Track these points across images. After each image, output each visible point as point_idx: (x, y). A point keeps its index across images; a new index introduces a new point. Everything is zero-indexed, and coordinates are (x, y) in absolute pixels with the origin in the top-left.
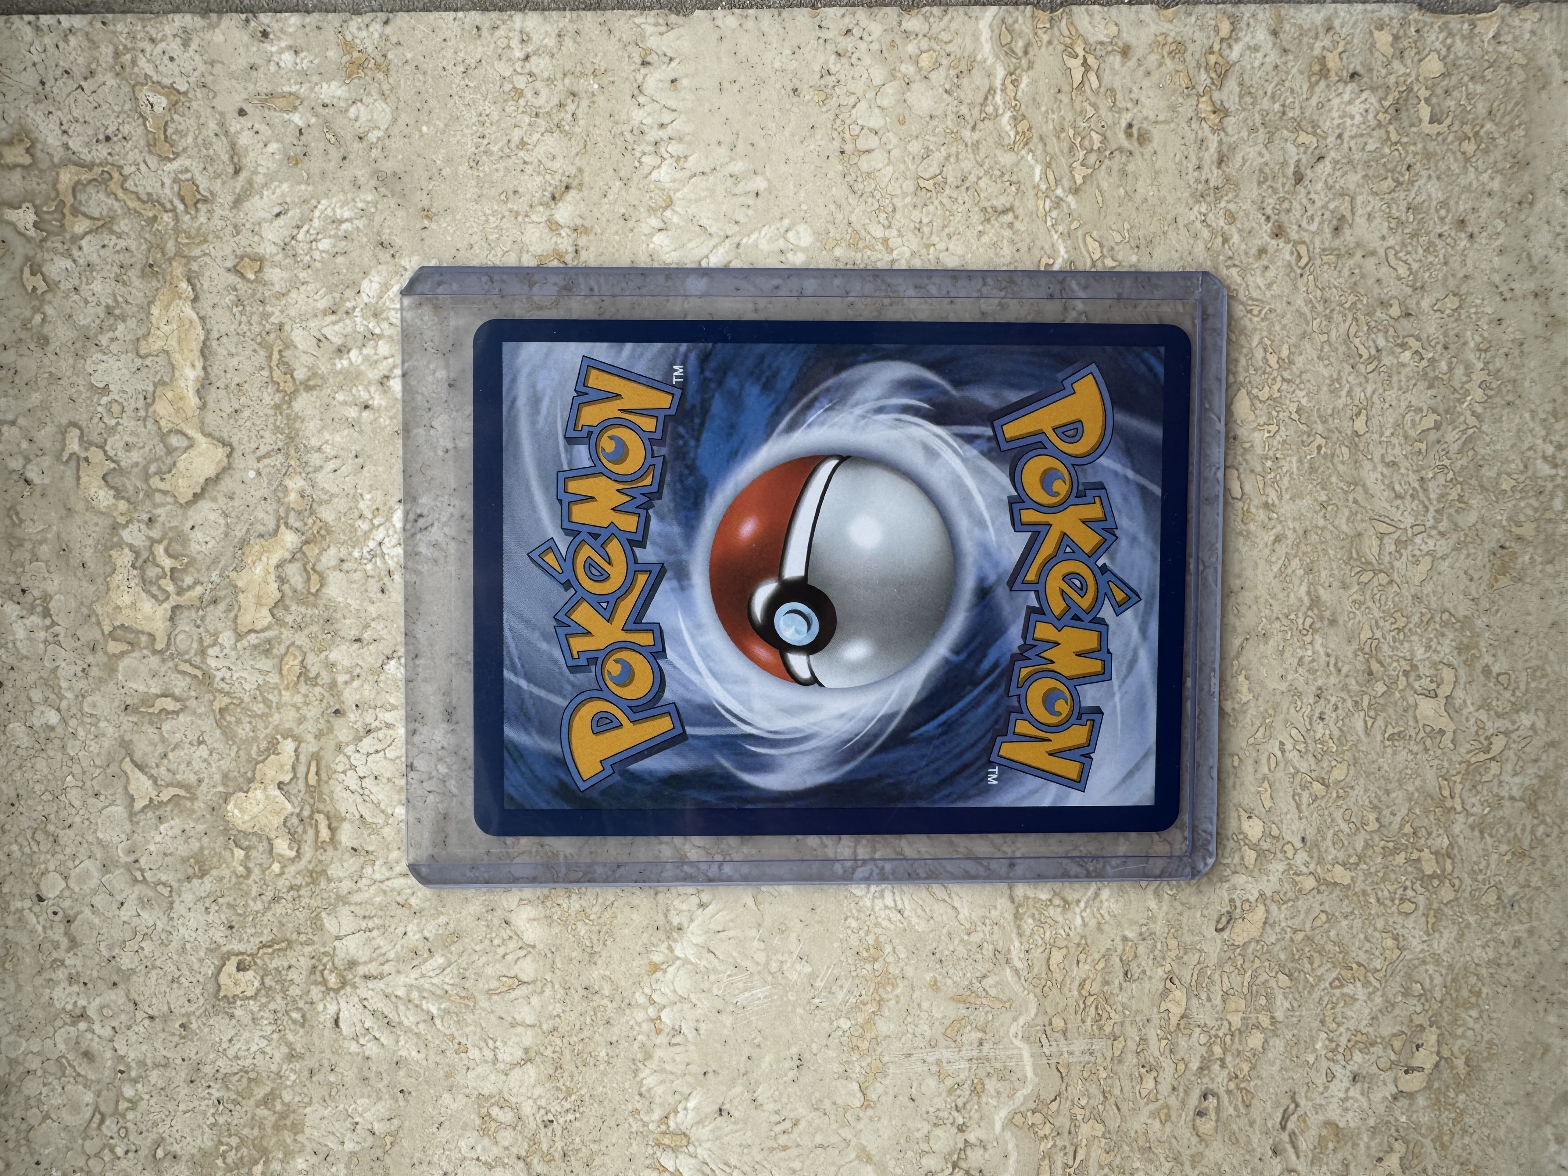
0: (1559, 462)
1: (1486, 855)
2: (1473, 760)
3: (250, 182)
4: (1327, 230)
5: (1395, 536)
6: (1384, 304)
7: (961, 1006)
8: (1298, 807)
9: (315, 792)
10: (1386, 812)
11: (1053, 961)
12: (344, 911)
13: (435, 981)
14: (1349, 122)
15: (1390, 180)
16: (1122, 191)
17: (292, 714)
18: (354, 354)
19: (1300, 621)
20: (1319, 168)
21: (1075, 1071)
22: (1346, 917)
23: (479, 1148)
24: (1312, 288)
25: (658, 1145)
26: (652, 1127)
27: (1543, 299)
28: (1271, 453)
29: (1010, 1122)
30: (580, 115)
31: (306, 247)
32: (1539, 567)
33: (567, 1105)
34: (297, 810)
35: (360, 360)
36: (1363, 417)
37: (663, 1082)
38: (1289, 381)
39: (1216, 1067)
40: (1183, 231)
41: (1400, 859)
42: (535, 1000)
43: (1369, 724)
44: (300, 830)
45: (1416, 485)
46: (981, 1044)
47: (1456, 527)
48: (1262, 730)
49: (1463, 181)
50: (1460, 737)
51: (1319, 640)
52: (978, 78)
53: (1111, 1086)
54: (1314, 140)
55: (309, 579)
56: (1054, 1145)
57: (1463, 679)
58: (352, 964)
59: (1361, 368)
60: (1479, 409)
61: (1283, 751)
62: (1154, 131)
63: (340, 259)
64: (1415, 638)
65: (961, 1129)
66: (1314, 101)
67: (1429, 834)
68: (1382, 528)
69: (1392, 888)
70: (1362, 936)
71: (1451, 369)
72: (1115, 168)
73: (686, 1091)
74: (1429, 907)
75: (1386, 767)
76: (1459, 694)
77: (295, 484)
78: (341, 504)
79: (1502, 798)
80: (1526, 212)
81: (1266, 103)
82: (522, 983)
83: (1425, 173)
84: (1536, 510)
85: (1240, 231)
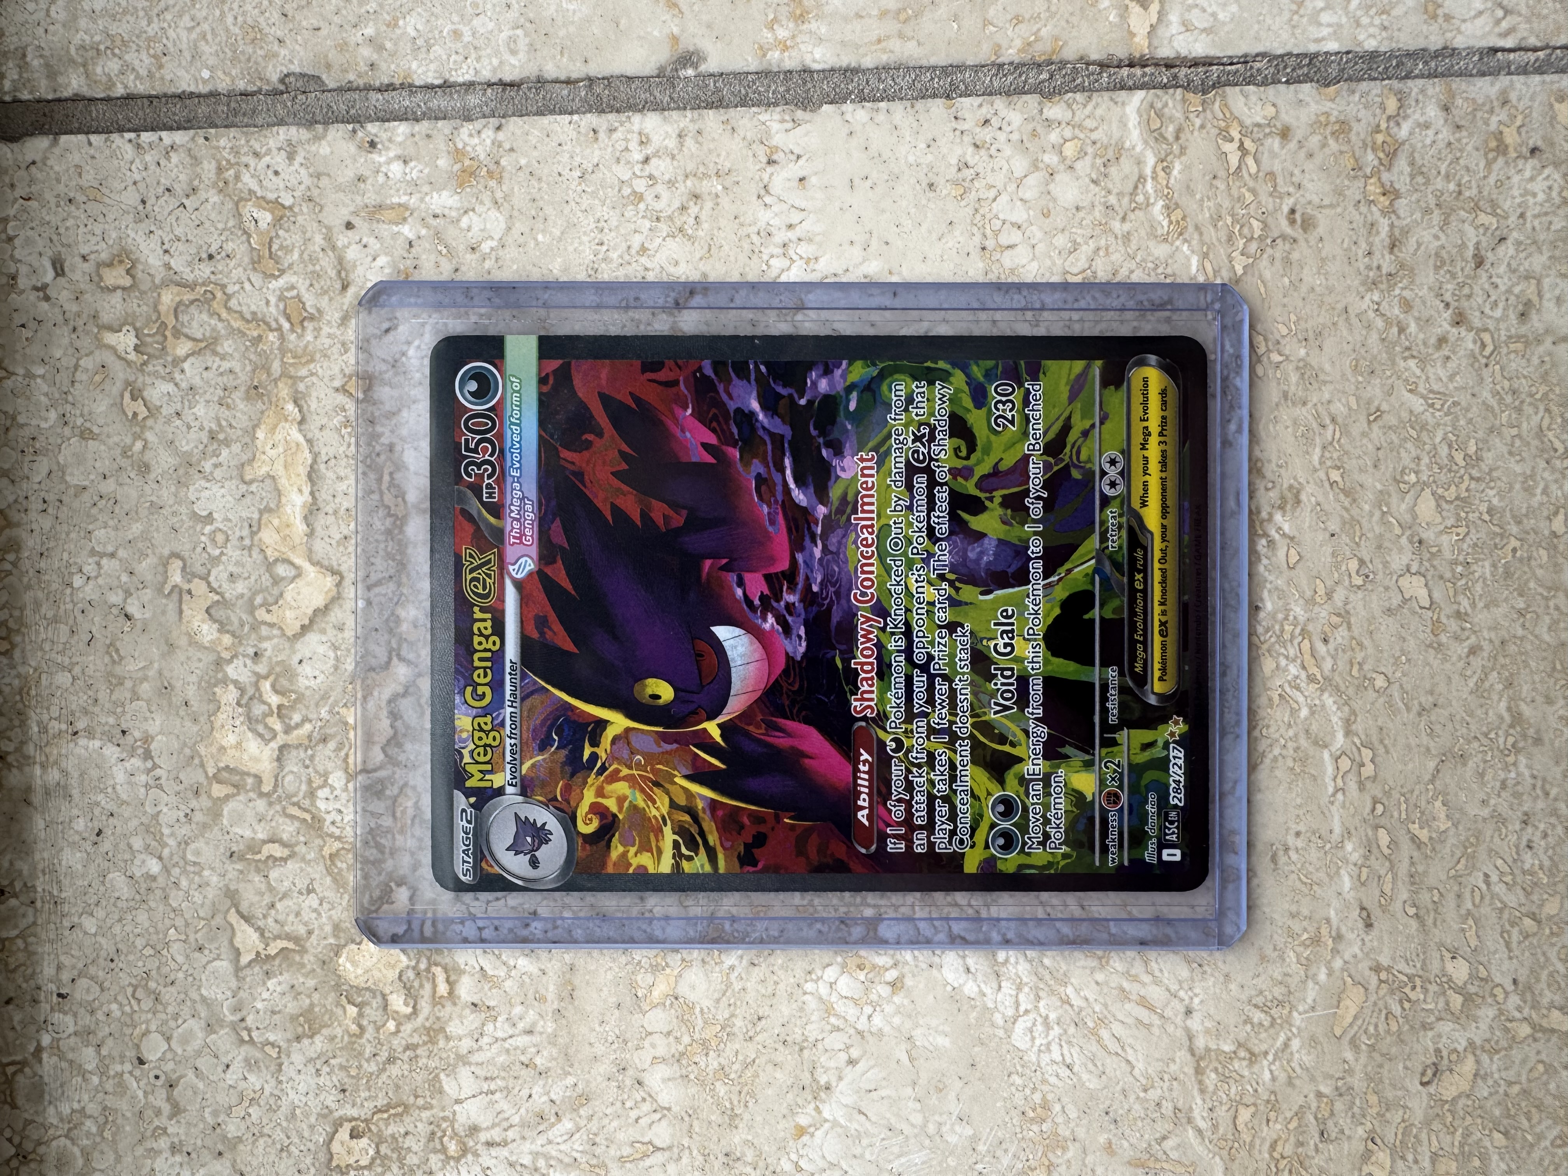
4: (1513, 317)
8: (1508, 945)
12: (464, 1072)
19: (1501, 740)
20: (1501, 250)
24: (1499, 377)
28: (1461, 558)
38: (1478, 480)
51: (1523, 760)
52: (1127, 166)
61: (1488, 884)
66: (1492, 180)
81: (1439, 184)
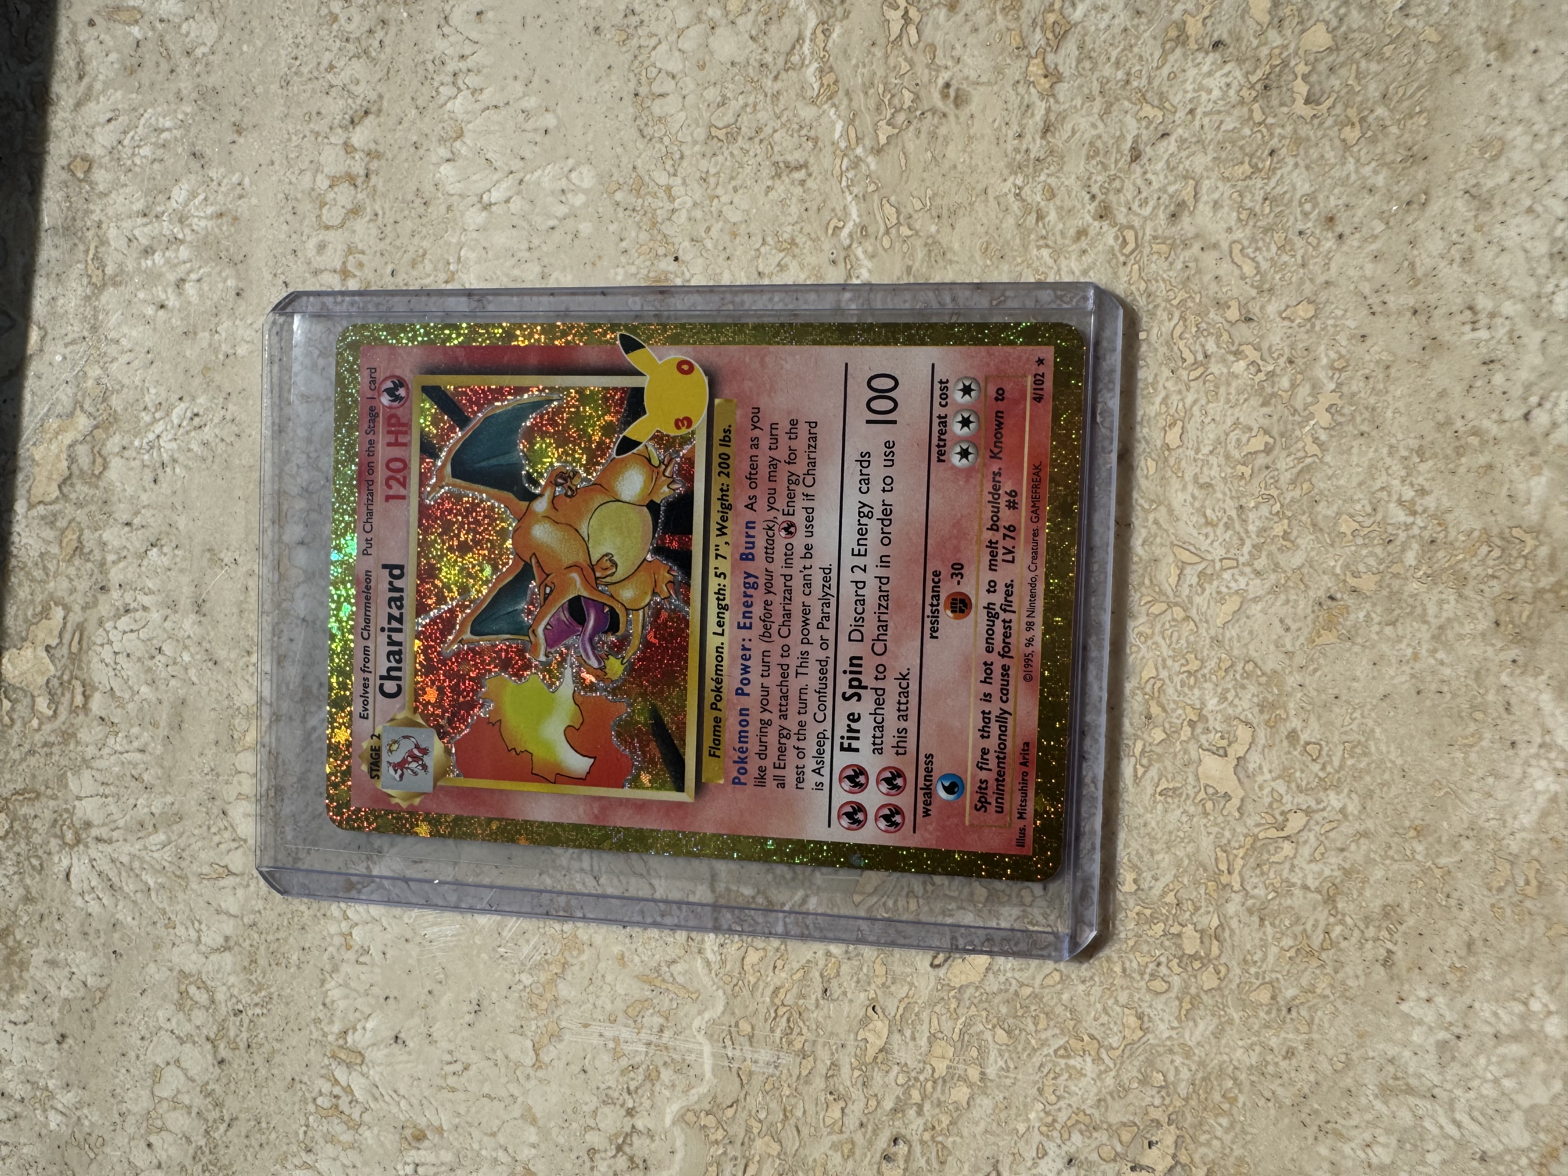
0: (1419, 509)
1: (1264, 945)
2: (1261, 835)
3: (90, 88)
5: (1200, 567)
6: (1221, 305)
7: (647, 987)
9: (75, 658)
10: (1147, 875)
11: (747, 961)
13: (156, 855)
14: (1204, 96)
15: (1246, 166)
16: (929, 154)
17: (65, 584)
18: (157, 256)
21: (757, 1081)
22: (1083, 982)
23: (174, 1021)
25: (334, 1057)
26: (331, 1038)
27: (1424, 318)
29: (681, 1119)
30: (387, 41)
31: (130, 151)
32: (1376, 628)
33: (257, 999)
34: (59, 674)
35: (162, 262)
36: (1177, 429)
37: (346, 997)
39: (912, 1112)
40: (992, 203)
41: (1159, 928)
42: (240, 892)
43: (1140, 774)
44: (59, 692)
45: (1234, 513)
46: (661, 1031)
47: (1276, 567)
49: (1336, 173)
50: (1249, 807)
53: (794, 1106)
54: (1160, 114)
55: (94, 462)
56: (725, 1153)
57: (1261, 741)
58: (88, 825)
59: (1184, 373)
60: (1323, 436)
62: (974, 92)
63: (156, 166)
64: (1208, 686)
65: (630, 1112)
67: (1197, 909)
68: (1185, 556)
69: (1143, 960)
70: (1099, 1006)
71: (1294, 386)
72: (924, 129)
73: (368, 1011)
74: (1185, 990)
75: (1153, 824)
76: (1254, 760)
77: (95, 372)
78: (130, 395)
79: (1294, 885)
80: (1415, 214)
82: (230, 873)
83: (1291, 161)
84: (1381, 561)
85: (1060, 209)
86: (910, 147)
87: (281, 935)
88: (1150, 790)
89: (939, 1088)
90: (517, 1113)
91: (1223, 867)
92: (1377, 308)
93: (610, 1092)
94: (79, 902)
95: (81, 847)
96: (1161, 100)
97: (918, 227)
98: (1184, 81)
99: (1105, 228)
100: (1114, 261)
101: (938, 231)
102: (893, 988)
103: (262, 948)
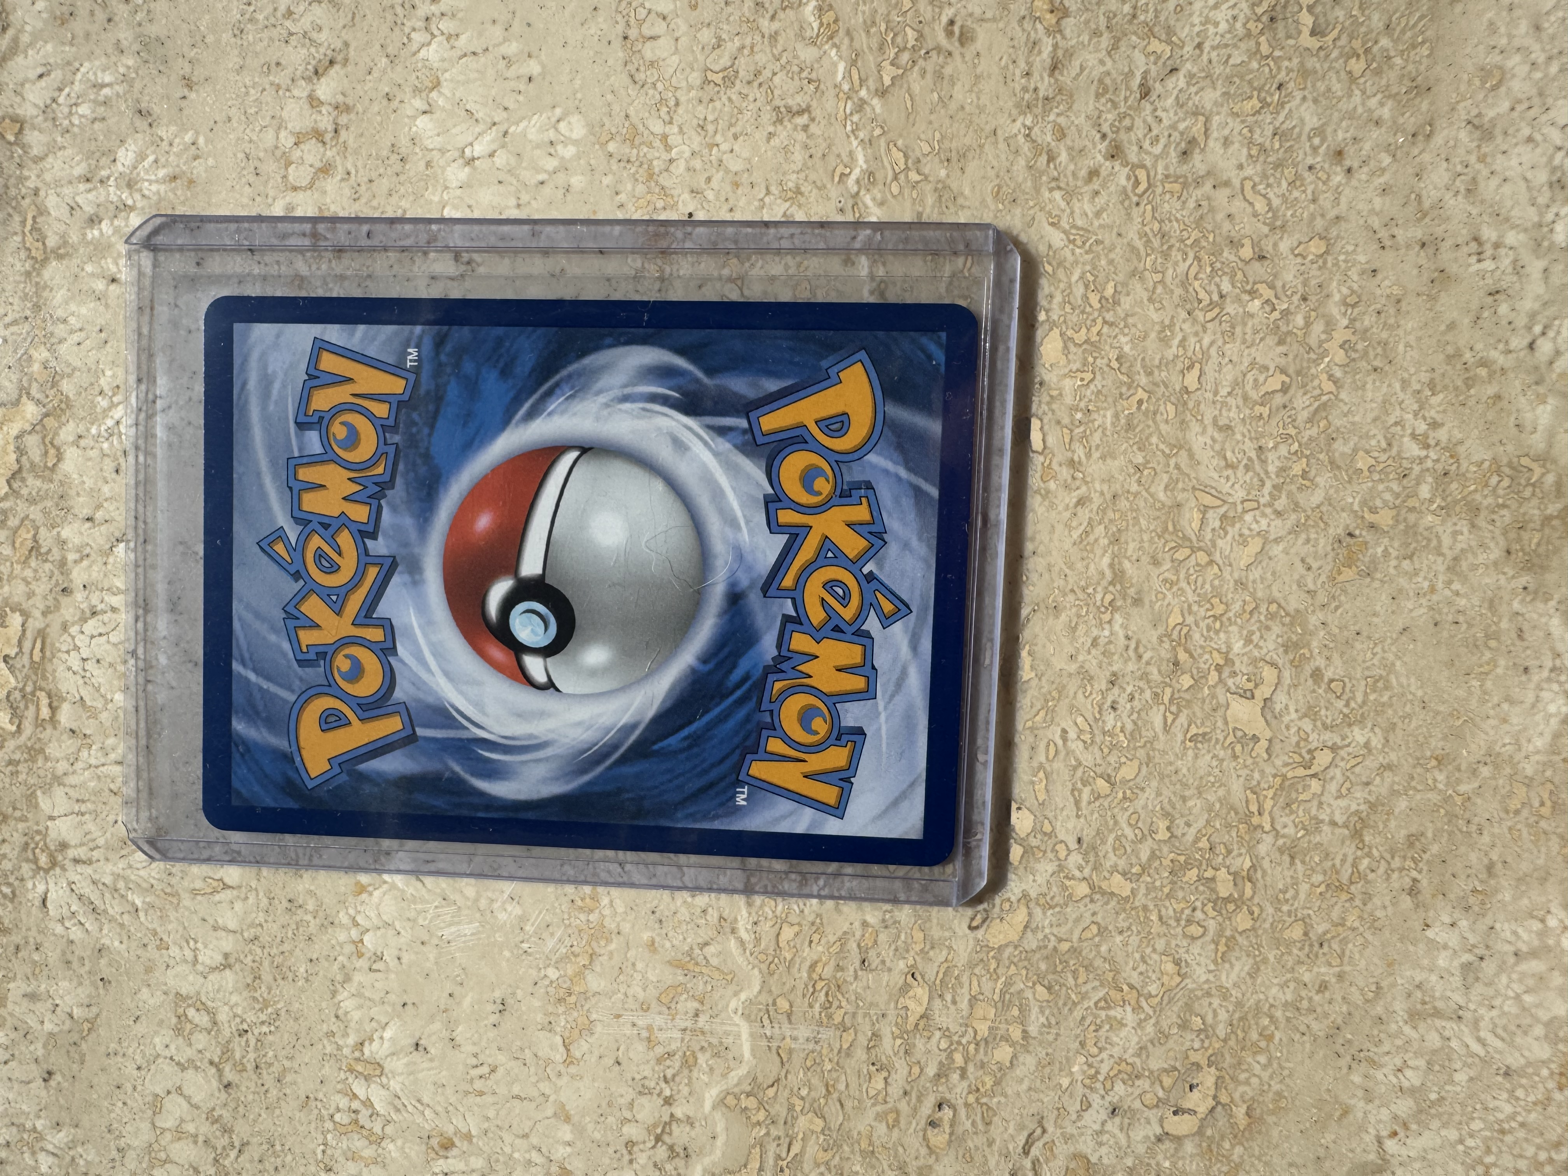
0: (1432, 442)
1: (1295, 883)
2: (1290, 775)
3: (15, 40)
5: (1222, 510)
6: (1234, 243)
7: (679, 971)
9: (38, 668)
10: (1180, 822)
11: (783, 938)
13: (142, 873)
14: (1212, 30)
15: (1255, 102)
16: (935, 95)
17: (21, 588)
18: (104, 225)
21: (797, 1058)
22: (1121, 933)
23: (173, 1047)
25: (351, 1070)
26: (346, 1051)
27: (1431, 251)
29: (721, 1102)
31: (66, 110)
32: (1394, 563)
33: (263, 1017)
34: (20, 685)
35: (110, 232)
36: (1196, 372)
37: (360, 1007)
39: (955, 1077)
40: (1002, 146)
41: (1193, 874)
42: (238, 906)
43: (1169, 721)
44: (22, 705)
45: (1253, 455)
46: (697, 1015)
47: (1296, 507)
48: (1042, 714)
49: (1344, 105)
50: (1277, 747)
53: (837, 1080)
55: (46, 453)
56: (768, 1134)
57: (1287, 680)
58: (64, 846)
59: (1199, 315)
60: (1338, 373)
62: (978, 29)
63: (97, 126)
64: (1234, 629)
65: (668, 1101)
67: (1229, 852)
68: (1208, 500)
69: (1178, 907)
70: (1137, 956)
71: (1308, 324)
72: (930, 68)
73: (384, 1020)
74: (1220, 933)
75: (1184, 771)
76: (1281, 699)
77: (40, 354)
78: (83, 379)
79: (1322, 821)
80: (1420, 146)
82: (226, 887)
83: (1298, 95)
84: (1397, 496)
85: (1070, 149)
86: (916, 88)
87: (286, 947)
88: (1180, 737)
89: (982, 1051)
90: (550, 1112)
91: (1254, 808)
92: (1388, 243)
93: (647, 1083)
94: (59, 929)
95: (58, 870)
96: (1168, 34)
97: (926, 171)
98: (1191, 15)
99: (1117, 168)
100: (1127, 203)
101: (948, 176)
102: (931, 953)
103: (266, 963)
